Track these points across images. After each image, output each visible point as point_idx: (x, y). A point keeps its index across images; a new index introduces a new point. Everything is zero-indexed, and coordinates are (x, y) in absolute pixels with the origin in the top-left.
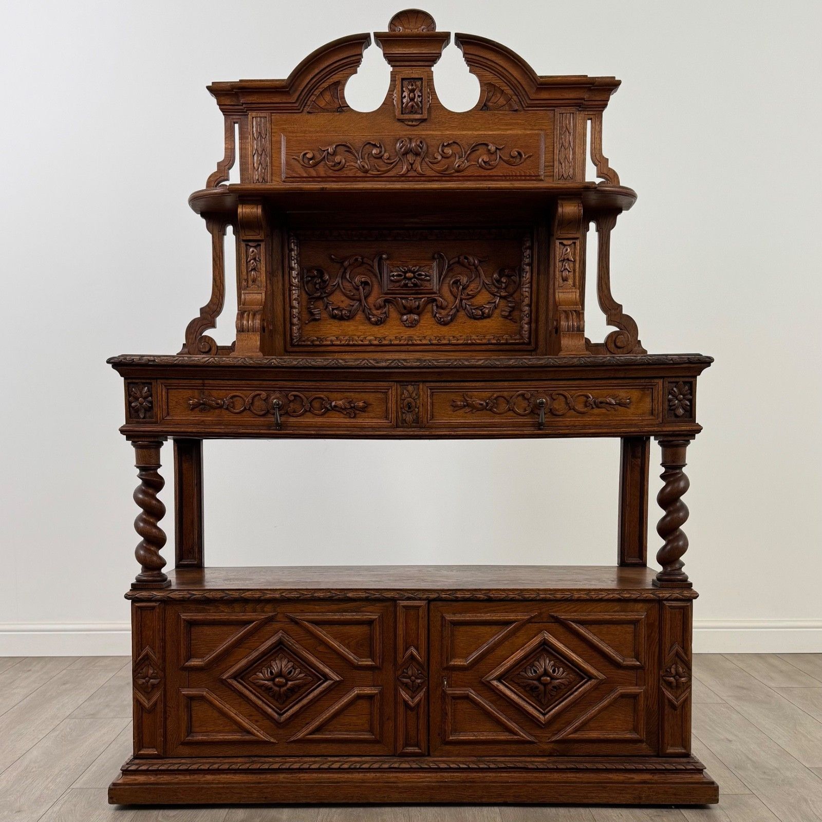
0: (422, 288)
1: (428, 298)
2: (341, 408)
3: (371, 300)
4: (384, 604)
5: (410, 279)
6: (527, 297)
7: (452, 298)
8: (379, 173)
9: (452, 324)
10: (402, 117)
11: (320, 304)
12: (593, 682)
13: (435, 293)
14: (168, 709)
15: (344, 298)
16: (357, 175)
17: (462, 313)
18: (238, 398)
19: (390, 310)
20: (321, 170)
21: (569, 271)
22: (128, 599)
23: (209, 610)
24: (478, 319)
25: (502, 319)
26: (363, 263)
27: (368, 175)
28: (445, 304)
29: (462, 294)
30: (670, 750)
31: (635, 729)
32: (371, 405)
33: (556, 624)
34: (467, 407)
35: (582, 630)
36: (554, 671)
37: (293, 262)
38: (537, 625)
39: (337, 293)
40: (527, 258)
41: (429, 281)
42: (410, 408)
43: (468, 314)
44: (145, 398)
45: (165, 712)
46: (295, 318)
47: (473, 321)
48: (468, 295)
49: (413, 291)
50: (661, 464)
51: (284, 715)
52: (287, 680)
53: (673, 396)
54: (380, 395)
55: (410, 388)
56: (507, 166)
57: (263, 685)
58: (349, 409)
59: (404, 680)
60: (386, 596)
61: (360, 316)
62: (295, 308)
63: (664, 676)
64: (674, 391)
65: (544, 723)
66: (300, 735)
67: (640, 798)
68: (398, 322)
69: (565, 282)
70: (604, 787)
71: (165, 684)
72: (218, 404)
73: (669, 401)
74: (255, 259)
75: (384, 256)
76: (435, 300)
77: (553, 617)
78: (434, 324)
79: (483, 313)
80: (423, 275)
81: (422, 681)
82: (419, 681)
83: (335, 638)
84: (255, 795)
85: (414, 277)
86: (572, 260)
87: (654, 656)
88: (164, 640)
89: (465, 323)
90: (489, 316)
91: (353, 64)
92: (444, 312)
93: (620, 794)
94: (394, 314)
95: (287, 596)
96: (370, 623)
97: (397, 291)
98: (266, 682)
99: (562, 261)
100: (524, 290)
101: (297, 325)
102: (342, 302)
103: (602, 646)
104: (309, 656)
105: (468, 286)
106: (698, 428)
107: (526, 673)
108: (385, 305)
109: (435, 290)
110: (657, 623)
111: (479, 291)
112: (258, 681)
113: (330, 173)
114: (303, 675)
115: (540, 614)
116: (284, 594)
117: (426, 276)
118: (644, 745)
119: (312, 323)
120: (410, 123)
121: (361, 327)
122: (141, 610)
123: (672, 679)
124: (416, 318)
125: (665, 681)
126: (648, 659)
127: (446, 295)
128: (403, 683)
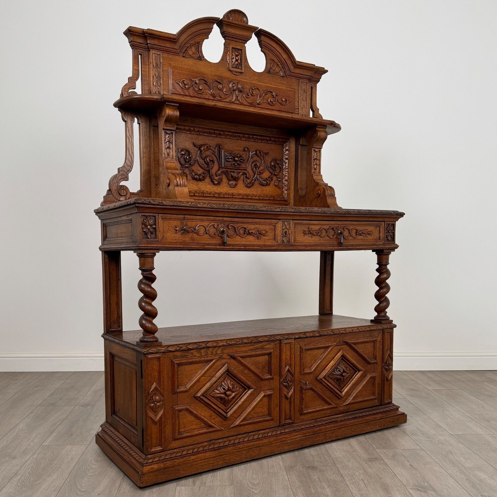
0: (241, 167)
1: (243, 172)
2: (254, 234)
3: (214, 171)
4: (275, 343)
5: (236, 161)
6: (286, 176)
7: (253, 173)
8: (221, 99)
9: (252, 188)
10: (232, 69)
11: (187, 171)
12: (361, 372)
13: (246, 170)
15: (199, 168)
16: (210, 98)
17: (257, 182)
18: (202, 227)
19: (224, 177)
20: (191, 92)
21: (317, 165)
24: (263, 185)
25: (274, 187)
26: (210, 149)
27: (215, 99)
28: (249, 176)
29: (257, 172)
30: (386, 401)
31: (374, 394)
32: (268, 232)
33: (346, 345)
34: (309, 234)
38: (338, 347)
39: (196, 165)
40: (287, 156)
41: (244, 163)
42: (286, 234)
43: (260, 183)
44: (151, 226)
47: (261, 186)
48: (260, 172)
49: (237, 168)
51: (229, 413)
52: (232, 392)
54: (272, 227)
55: (286, 223)
56: (280, 105)
57: (219, 397)
58: (258, 234)
59: (285, 384)
61: (208, 180)
63: (385, 366)
64: (388, 228)
65: (342, 397)
66: (237, 423)
68: (227, 185)
69: (315, 171)
70: (369, 424)
71: (165, 404)
72: (191, 230)
73: (386, 233)
74: (169, 141)
75: (221, 146)
76: (246, 174)
77: (345, 342)
78: (243, 187)
79: (267, 183)
80: (242, 159)
81: (292, 383)
84: (221, 462)
85: (239, 160)
86: (318, 159)
87: (380, 357)
89: (258, 187)
90: (269, 185)
91: (206, 34)
92: (248, 181)
93: (374, 426)
94: (225, 180)
95: (229, 343)
96: (270, 354)
97: (229, 167)
98: (221, 395)
99: (314, 159)
100: (284, 172)
102: (199, 170)
104: (242, 377)
105: (260, 167)
106: (397, 246)
107: (335, 372)
108: (221, 174)
109: (246, 168)
110: (381, 341)
111: (264, 171)
112: (216, 395)
113: (196, 94)
114: (238, 388)
115: (340, 341)
118: (376, 401)
120: (235, 73)
121: (208, 186)
123: (387, 367)
125: (384, 368)
126: (378, 359)
127: (250, 171)
128: (284, 385)
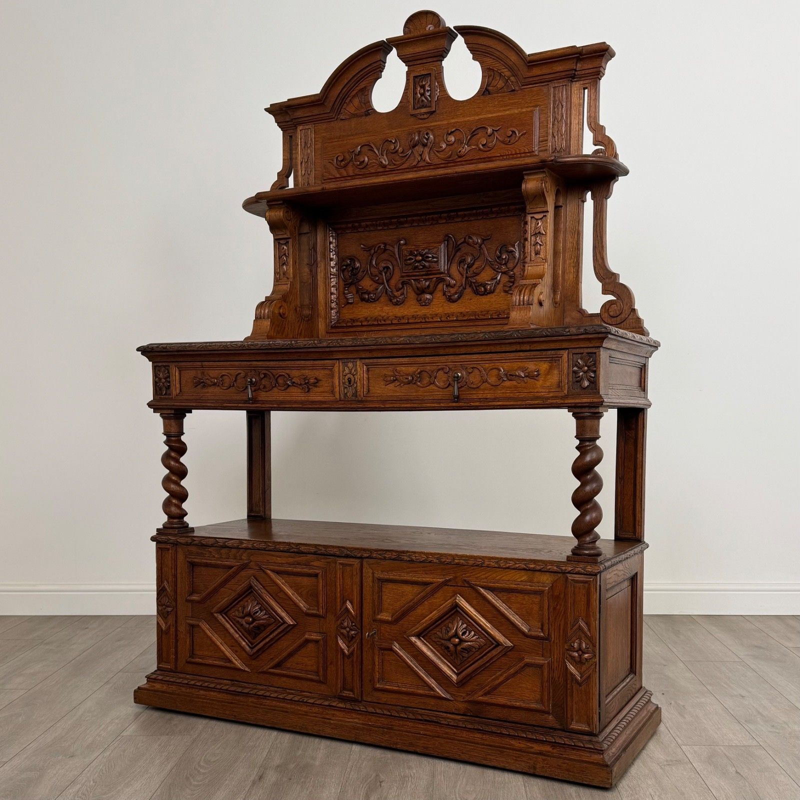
0: (430, 269)
1: (437, 278)
2: (297, 384)
3: (393, 282)
4: (328, 560)
5: (419, 261)
7: (460, 276)
8: (395, 167)
9: (460, 301)
10: (414, 112)
11: (353, 288)
12: (500, 648)
13: (442, 273)
14: (179, 633)
15: (371, 283)
16: (379, 170)
17: (468, 290)
18: (226, 377)
19: (408, 291)
20: (351, 170)
21: (540, 245)
22: (153, 541)
23: (205, 554)
24: (482, 295)
25: (503, 294)
26: (385, 250)
27: (387, 170)
28: (453, 282)
29: (467, 273)
30: (574, 726)
31: (541, 701)
32: (321, 380)
33: (470, 588)
34: (396, 381)
35: (490, 596)
36: (464, 634)
37: (332, 253)
38: (453, 588)
39: (366, 278)
41: (436, 262)
42: (350, 383)
43: (474, 291)
44: (166, 379)
45: (176, 635)
46: (333, 303)
47: (478, 297)
48: (474, 273)
49: (424, 273)
50: (575, 437)
51: (254, 650)
52: (254, 620)
53: (578, 368)
54: (327, 372)
55: (350, 365)
56: (503, 146)
57: (239, 622)
58: (304, 384)
59: (342, 630)
60: (329, 552)
61: (383, 299)
62: (334, 294)
63: (567, 650)
64: (579, 363)
65: (455, 682)
66: (266, 668)
67: (535, 768)
68: (415, 301)
69: (538, 256)
70: (503, 752)
71: (176, 612)
72: (212, 382)
73: (574, 372)
74: (285, 255)
75: (402, 242)
76: (444, 280)
77: (466, 581)
78: (444, 302)
79: (486, 289)
80: (430, 257)
81: (356, 632)
82: (353, 632)
83: (291, 587)
85: (423, 260)
86: (544, 233)
87: (560, 629)
88: (175, 576)
89: (471, 299)
90: (492, 292)
91: (376, 71)
92: (453, 291)
94: (411, 295)
95: (257, 546)
96: (316, 575)
97: (410, 274)
98: (240, 619)
99: (534, 235)
101: (335, 309)
102: (370, 286)
103: (508, 614)
104: (271, 601)
105: (473, 264)
106: (601, 399)
107: (441, 633)
108: (403, 287)
109: (442, 270)
110: (562, 596)
111: (483, 269)
112: (236, 617)
113: (357, 171)
114: (266, 616)
115: (455, 578)
116: (255, 545)
117: (433, 257)
118: (550, 717)
119: (347, 307)
120: (422, 117)
121: (385, 308)
122: (161, 550)
123: (576, 654)
124: (428, 297)
125: (569, 655)
126: (554, 632)
127: (455, 274)
128: (341, 633)
